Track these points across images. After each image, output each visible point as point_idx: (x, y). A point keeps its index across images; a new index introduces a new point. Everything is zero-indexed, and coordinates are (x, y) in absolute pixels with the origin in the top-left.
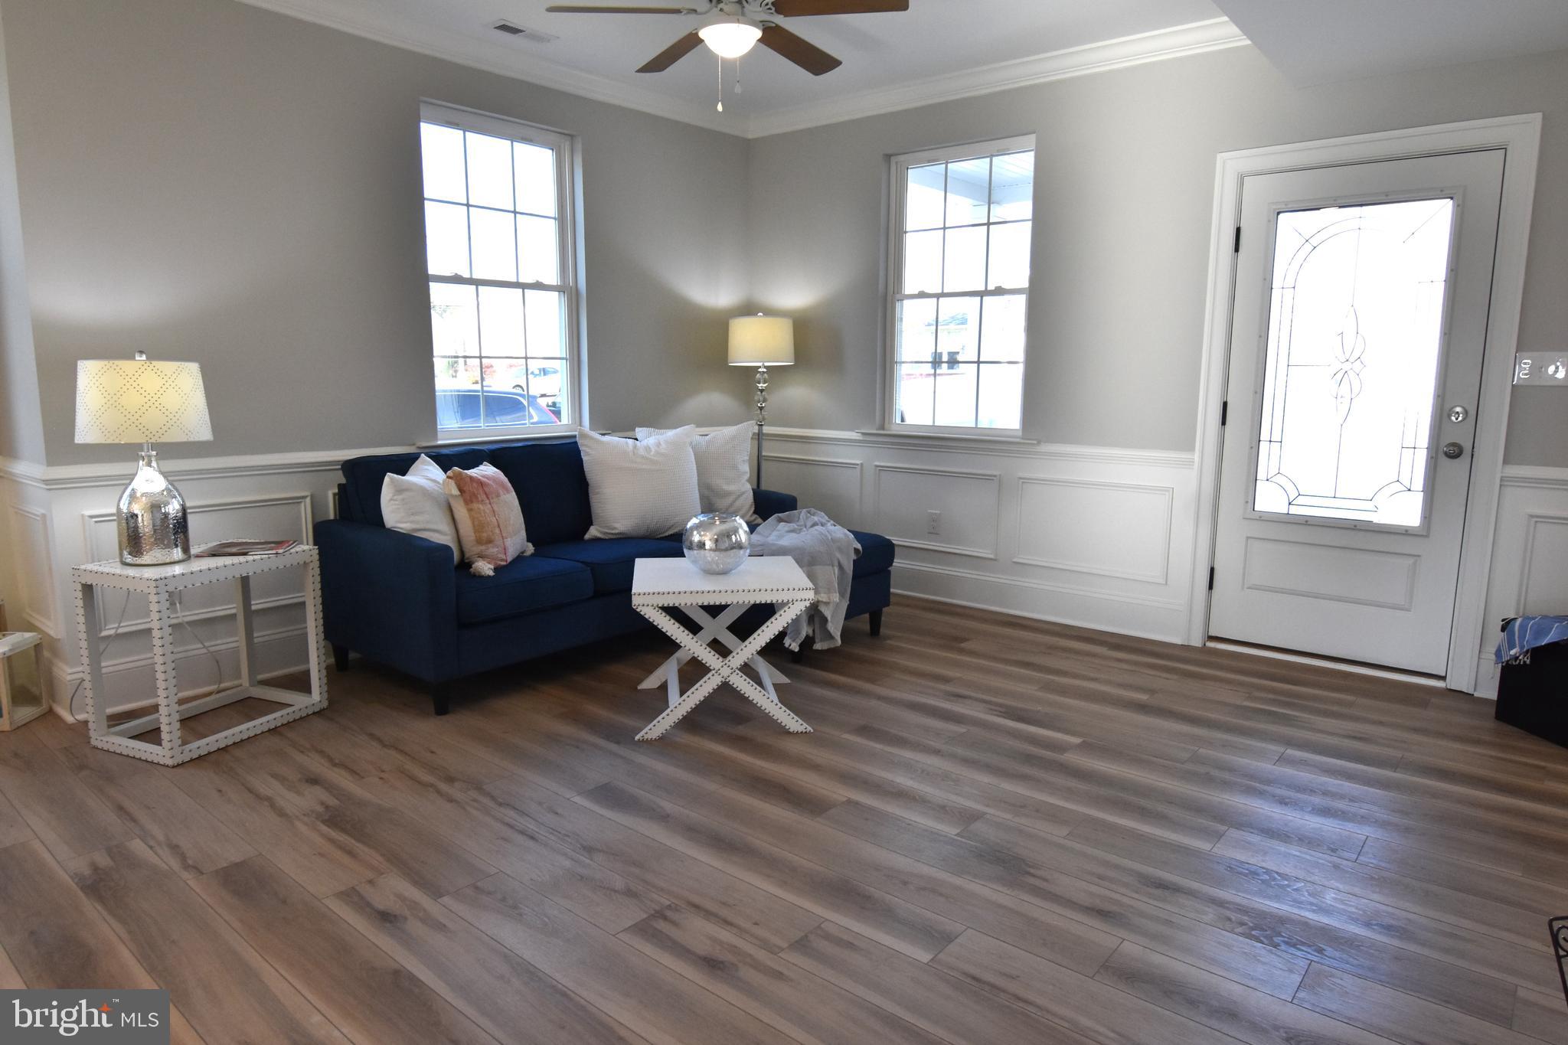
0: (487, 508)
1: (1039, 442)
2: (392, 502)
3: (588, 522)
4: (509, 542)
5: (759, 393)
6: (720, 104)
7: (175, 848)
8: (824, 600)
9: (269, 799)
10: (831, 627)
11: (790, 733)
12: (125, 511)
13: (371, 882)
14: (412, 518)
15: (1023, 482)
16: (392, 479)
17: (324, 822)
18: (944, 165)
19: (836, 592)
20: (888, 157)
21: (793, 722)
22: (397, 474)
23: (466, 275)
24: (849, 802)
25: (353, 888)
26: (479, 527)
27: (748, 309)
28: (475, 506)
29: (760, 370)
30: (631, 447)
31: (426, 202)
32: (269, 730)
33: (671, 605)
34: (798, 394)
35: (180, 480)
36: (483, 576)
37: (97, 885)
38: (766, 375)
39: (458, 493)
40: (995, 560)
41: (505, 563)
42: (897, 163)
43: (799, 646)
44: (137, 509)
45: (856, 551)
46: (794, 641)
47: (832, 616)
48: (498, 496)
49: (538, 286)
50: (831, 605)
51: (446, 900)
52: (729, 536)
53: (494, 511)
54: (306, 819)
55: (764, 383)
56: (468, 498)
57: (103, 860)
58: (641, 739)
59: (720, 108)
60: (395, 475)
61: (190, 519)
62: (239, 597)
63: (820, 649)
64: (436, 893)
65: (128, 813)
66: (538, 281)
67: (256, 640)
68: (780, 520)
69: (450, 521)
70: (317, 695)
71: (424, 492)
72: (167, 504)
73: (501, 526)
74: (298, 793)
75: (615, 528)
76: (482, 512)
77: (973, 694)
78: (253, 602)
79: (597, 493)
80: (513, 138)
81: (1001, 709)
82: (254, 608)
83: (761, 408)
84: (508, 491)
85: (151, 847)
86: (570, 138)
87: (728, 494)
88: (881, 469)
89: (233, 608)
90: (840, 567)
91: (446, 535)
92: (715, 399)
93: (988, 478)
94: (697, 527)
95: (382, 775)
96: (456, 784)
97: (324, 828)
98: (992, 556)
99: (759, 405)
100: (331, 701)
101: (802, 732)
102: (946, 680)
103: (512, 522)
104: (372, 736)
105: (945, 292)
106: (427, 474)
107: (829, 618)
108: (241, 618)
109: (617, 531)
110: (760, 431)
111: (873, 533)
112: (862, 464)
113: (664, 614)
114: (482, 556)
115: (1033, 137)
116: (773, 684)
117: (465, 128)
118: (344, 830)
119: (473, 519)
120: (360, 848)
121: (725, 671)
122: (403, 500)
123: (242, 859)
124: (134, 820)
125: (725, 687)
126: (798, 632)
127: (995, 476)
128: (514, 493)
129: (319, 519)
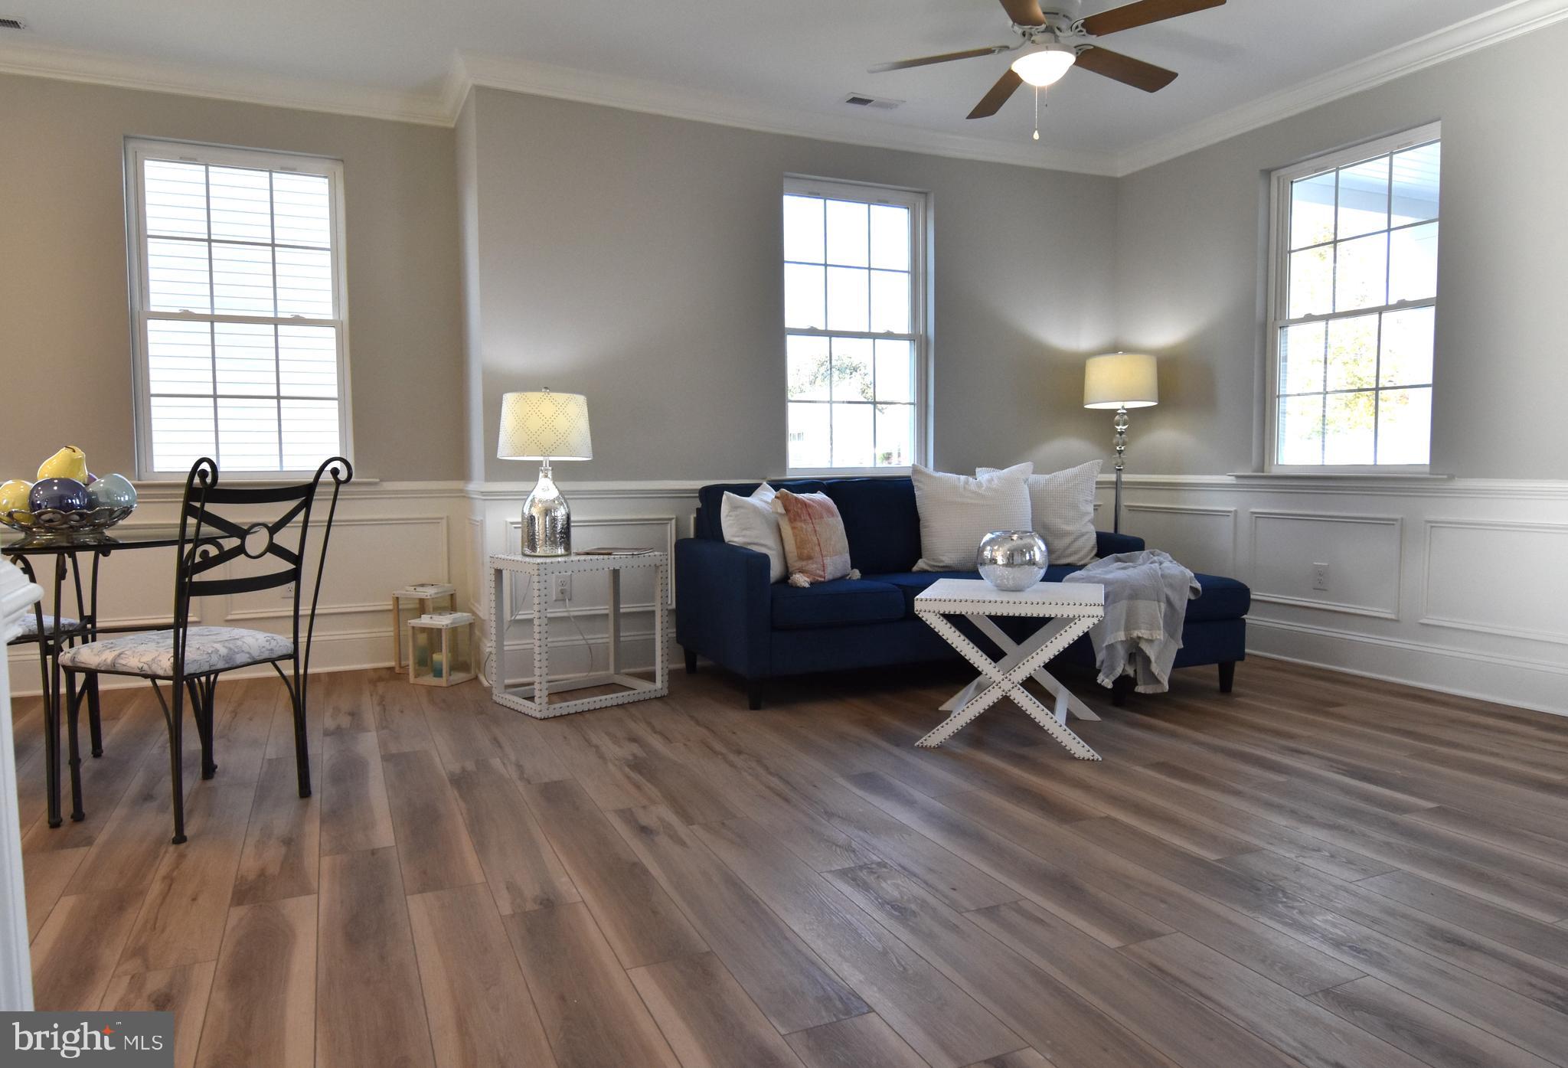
0: (810, 527)
1: (1451, 477)
2: (729, 518)
3: (918, 554)
4: (828, 561)
5: (1118, 436)
6: (1036, 132)
7: (519, 767)
8: (1145, 637)
9: (597, 747)
10: (1155, 668)
11: (1075, 758)
12: (527, 513)
13: (644, 807)
14: (744, 532)
15: (1432, 527)
16: (728, 498)
17: (629, 766)
18: (1334, 173)
19: (1160, 630)
20: (1267, 173)
21: (1079, 748)
22: (734, 493)
23: (821, 327)
24: (1108, 818)
25: (630, 809)
26: (801, 544)
27: (1113, 349)
28: (799, 524)
29: (1119, 411)
30: (962, 483)
31: (786, 265)
32: (618, 705)
33: (952, 613)
34: (1166, 437)
35: (572, 499)
36: (798, 587)
37: (462, 782)
38: (1126, 417)
39: (784, 512)
40: (1397, 621)
41: (823, 579)
42: (1279, 178)
43: (1113, 683)
44: (535, 512)
45: (1193, 590)
46: (1107, 677)
47: (1158, 658)
48: (821, 517)
49: (889, 336)
50: (1156, 643)
51: (695, 827)
52: (1023, 554)
53: (815, 531)
54: (616, 762)
55: (1124, 425)
56: (792, 517)
57: (470, 766)
58: (921, 745)
59: (1036, 136)
60: (731, 494)
61: (573, 531)
62: (610, 598)
63: (1143, 692)
64: (688, 820)
65: (498, 742)
66: (888, 331)
67: (622, 639)
68: (1119, 560)
69: (778, 540)
70: (660, 684)
71: (755, 510)
72: (555, 510)
73: (822, 545)
74: (620, 746)
75: (942, 561)
76: (804, 531)
77: (1313, 750)
78: (621, 606)
79: (926, 527)
80: (869, 202)
81: (1344, 768)
82: (622, 611)
83: (1120, 452)
84: (833, 515)
85: (504, 764)
86: (923, 195)
87: (1067, 534)
88: (1258, 516)
89: (605, 608)
90: (1169, 602)
91: (773, 550)
92: (1071, 444)
93: (1388, 523)
94: (991, 542)
95: (688, 743)
96: (742, 757)
97: (627, 769)
98: (1393, 617)
99: (1118, 448)
100: (670, 693)
101: (1088, 760)
102: (1290, 736)
103: (832, 543)
104: (692, 717)
105: (1336, 311)
106: (765, 497)
107: (1153, 659)
108: (611, 617)
109: (941, 564)
110: (1119, 478)
111: (1220, 576)
112: (1236, 511)
113: (945, 621)
114: (802, 571)
115: (1437, 127)
116: (1068, 709)
117: (825, 196)
118: (640, 773)
119: (795, 535)
120: (648, 786)
121: (1006, 685)
122: (737, 516)
123: (560, 779)
124: (500, 747)
125: (1006, 701)
126: (1113, 668)
127: (1396, 520)
128: (840, 518)
129: (681, 537)
